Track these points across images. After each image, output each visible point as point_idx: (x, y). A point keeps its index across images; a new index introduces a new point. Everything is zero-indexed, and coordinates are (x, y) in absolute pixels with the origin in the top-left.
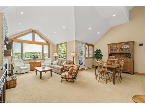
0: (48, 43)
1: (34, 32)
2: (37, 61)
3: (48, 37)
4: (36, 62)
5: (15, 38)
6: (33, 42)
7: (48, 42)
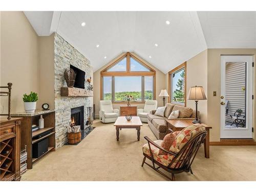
0: (153, 72)
1: (128, 55)
2: (132, 105)
3: (149, 58)
4: (129, 106)
5: (105, 70)
6: (128, 73)
7: (152, 70)
